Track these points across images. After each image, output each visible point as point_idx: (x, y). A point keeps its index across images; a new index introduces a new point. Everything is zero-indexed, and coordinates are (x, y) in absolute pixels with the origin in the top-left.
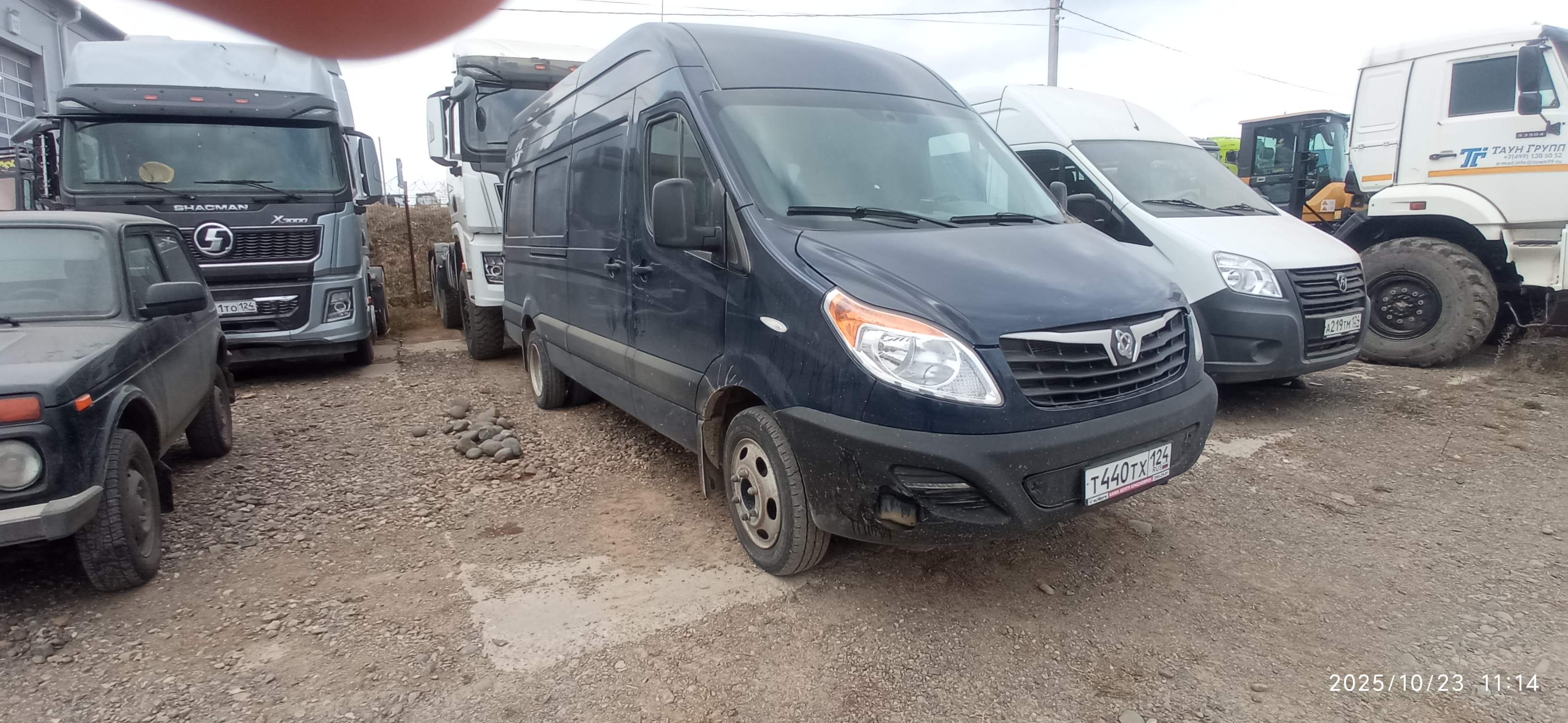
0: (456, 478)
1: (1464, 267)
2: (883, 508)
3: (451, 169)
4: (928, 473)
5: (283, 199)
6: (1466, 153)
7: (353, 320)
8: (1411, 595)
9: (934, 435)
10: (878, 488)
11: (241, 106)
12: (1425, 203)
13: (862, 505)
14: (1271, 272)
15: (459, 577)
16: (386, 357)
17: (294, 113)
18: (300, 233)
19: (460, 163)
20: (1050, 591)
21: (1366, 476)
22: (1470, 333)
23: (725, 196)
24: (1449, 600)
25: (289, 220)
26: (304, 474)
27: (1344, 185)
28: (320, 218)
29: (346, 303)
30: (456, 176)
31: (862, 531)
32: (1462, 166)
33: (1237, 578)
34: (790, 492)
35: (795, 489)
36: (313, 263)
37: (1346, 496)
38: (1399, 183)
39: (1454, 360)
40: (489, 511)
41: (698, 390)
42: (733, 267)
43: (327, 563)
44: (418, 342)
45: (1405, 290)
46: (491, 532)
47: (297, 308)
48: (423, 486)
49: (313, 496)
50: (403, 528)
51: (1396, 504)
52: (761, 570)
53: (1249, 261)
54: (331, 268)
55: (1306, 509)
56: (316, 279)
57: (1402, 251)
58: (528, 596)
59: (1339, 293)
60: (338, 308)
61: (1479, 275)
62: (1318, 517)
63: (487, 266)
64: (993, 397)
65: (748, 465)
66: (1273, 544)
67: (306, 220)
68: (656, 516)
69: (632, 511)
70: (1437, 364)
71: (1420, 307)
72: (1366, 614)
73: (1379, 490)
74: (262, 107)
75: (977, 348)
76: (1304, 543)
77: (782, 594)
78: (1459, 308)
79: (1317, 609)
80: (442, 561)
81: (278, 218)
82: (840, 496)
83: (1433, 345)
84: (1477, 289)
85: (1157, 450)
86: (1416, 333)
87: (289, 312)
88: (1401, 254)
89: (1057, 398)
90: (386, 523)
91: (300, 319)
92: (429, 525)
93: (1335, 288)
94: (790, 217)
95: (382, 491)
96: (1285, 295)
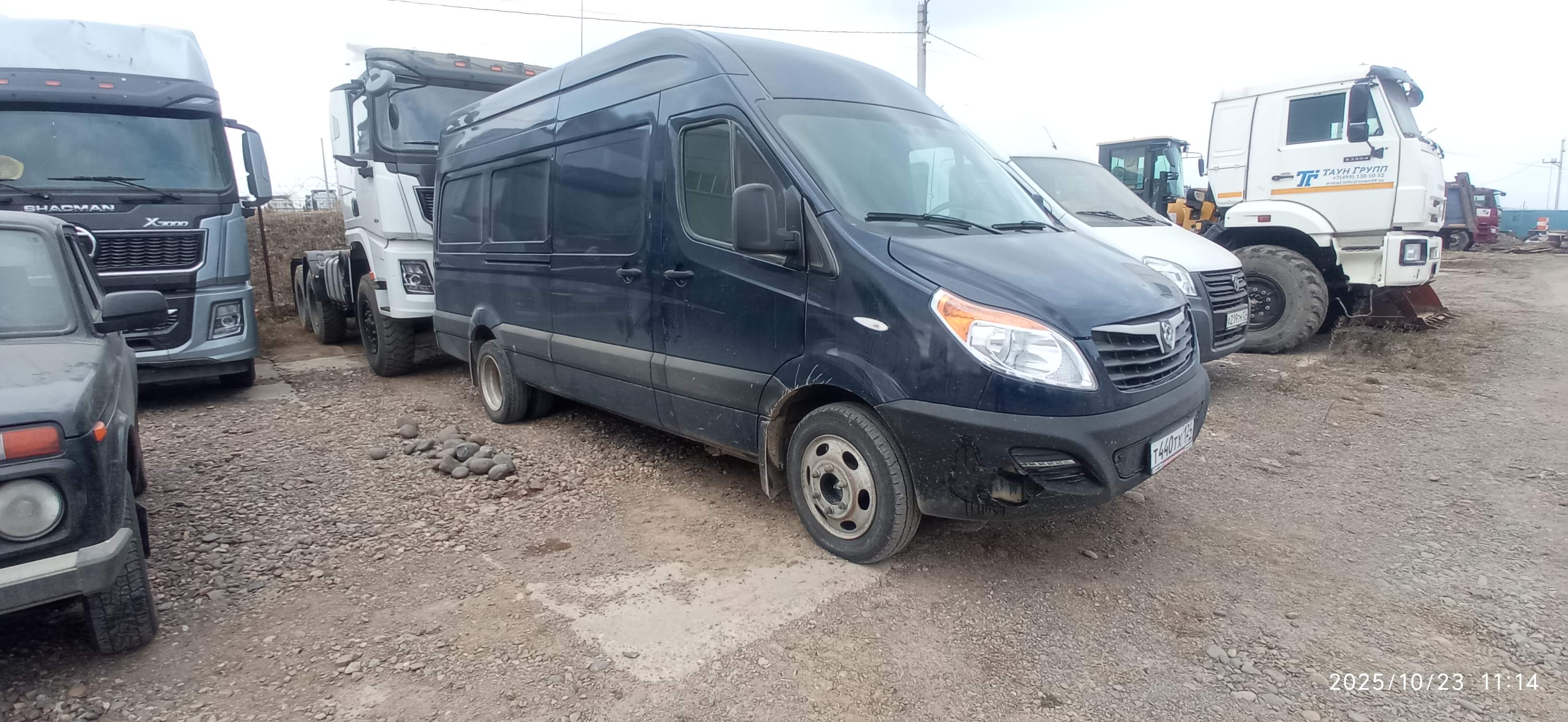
0: (454, 499)
1: (1302, 270)
2: (994, 488)
3: (359, 169)
4: (1043, 452)
5: (159, 199)
6: (1301, 175)
7: (244, 335)
8: (1359, 534)
9: (1046, 418)
10: (997, 470)
11: (105, 92)
12: (1270, 216)
13: (978, 486)
14: (1188, 274)
15: (533, 597)
16: (269, 377)
17: (171, 101)
18: (179, 238)
19: (371, 163)
20: (1095, 555)
21: (1278, 443)
22: (1309, 324)
23: (802, 201)
24: (1387, 536)
25: (165, 223)
26: (268, 506)
27: (1185, 201)
28: (203, 221)
29: (235, 317)
30: (364, 177)
31: (975, 510)
32: (1298, 186)
33: (1228, 532)
34: (891, 481)
35: (896, 478)
36: (195, 273)
37: (1272, 461)
38: (1248, 199)
39: (1296, 347)
40: (518, 530)
41: (764, 392)
42: (815, 271)
43: (368, 598)
44: (295, 360)
45: (1256, 289)
46: (533, 551)
47: (176, 324)
48: (423, 510)
49: (295, 530)
50: (429, 554)
51: (1309, 464)
52: (843, 561)
53: (1171, 265)
54: (217, 278)
55: (1249, 473)
56: (198, 290)
57: (1253, 257)
58: (625, 608)
59: (1234, 292)
60: (225, 322)
61: (1315, 276)
62: (1261, 478)
63: (405, 275)
64: (1087, 382)
65: (832, 460)
66: (1241, 502)
67: (187, 223)
68: (702, 521)
69: (673, 517)
70: (1283, 351)
71: (1268, 303)
72: (1335, 551)
73: (1292, 453)
74: (131, 93)
75: (1077, 339)
76: (1262, 500)
77: (875, 581)
78: (1300, 303)
79: (1299, 551)
80: (501, 583)
81: (152, 221)
82: (955, 480)
83: (1280, 335)
84: (1314, 287)
85: (1187, 425)
86: (1266, 325)
87: (167, 328)
88: (1253, 259)
89: (1130, 382)
90: (405, 550)
91: (181, 336)
92: (457, 549)
93: (1231, 288)
94: (869, 222)
95: (377, 518)
96: (1199, 294)
